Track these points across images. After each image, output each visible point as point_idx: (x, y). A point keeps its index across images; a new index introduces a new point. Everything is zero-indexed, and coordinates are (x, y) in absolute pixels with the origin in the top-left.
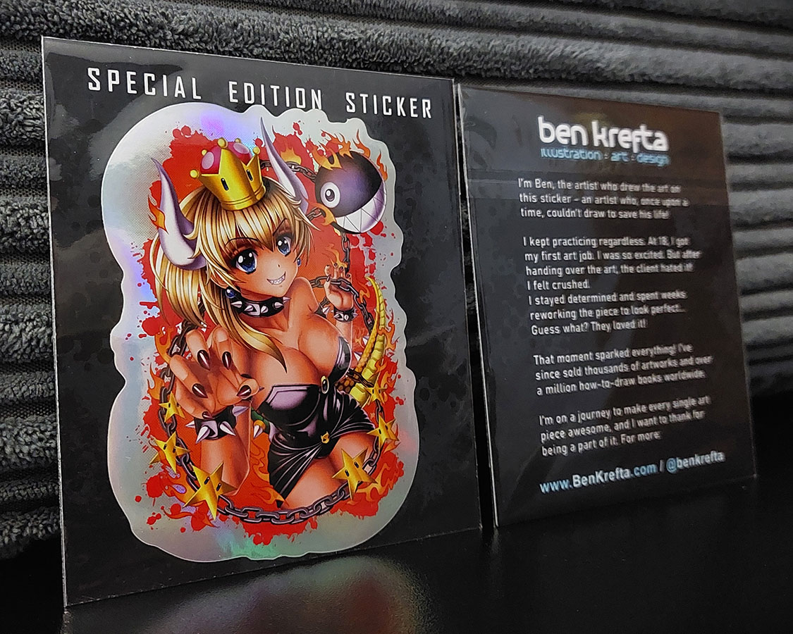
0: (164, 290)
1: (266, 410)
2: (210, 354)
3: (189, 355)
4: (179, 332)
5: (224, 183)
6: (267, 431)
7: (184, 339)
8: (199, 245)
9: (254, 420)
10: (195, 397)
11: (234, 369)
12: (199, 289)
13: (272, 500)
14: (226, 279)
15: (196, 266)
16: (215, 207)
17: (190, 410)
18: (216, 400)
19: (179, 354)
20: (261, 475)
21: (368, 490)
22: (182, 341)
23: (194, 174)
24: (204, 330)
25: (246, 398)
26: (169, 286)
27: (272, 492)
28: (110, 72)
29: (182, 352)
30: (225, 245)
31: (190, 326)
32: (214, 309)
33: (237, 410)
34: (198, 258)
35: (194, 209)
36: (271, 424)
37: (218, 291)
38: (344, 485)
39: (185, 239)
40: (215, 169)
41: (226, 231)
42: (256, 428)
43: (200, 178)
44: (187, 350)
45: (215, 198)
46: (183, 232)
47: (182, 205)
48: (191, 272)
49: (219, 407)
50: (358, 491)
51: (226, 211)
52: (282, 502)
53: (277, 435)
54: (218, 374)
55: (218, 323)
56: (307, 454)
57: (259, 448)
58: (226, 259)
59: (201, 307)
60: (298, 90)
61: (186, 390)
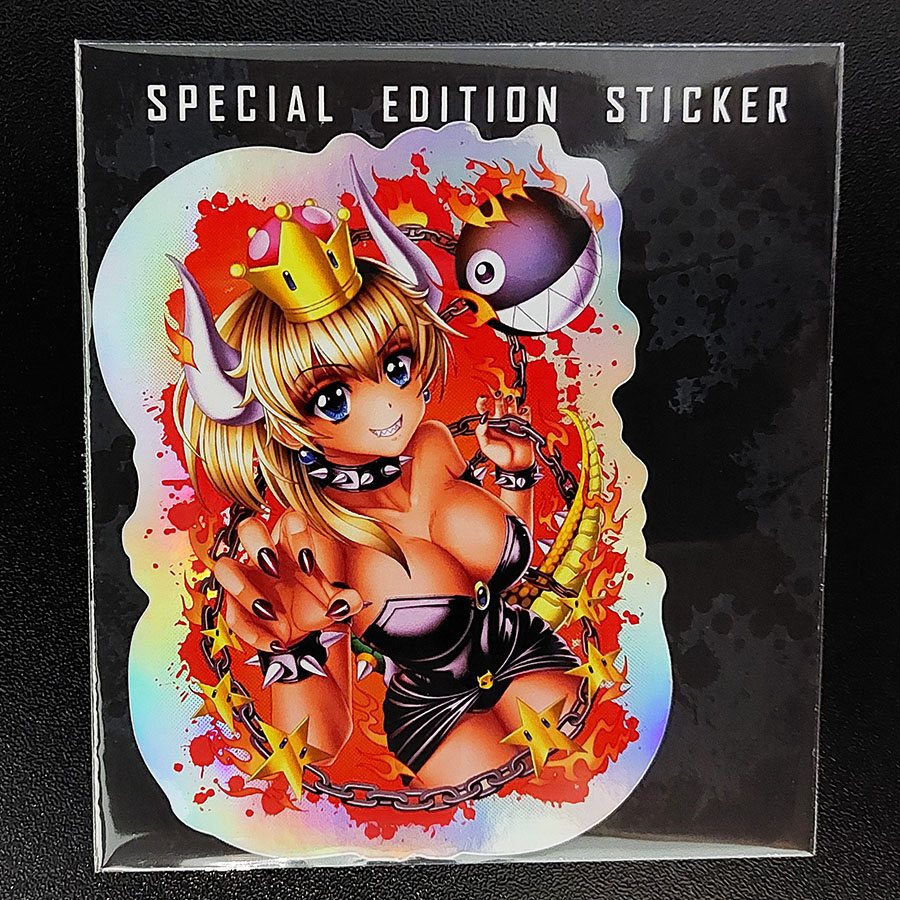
0: (198, 461)
1: (378, 638)
2: (279, 554)
3: (245, 556)
4: (227, 522)
5: (288, 278)
6: (380, 668)
7: (235, 534)
8: (251, 385)
9: (357, 652)
10: (256, 620)
11: (319, 576)
12: (255, 454)
13: (394, 774)
14: (299, 436)
15: (247, 419)
16: (275, 320)
17: (251, 639)
18: (291, 623)
19: (228, 555)
20: (372, 736)
21: (568, 763)
22: (231, 536)
23: (237, 270)
24: (266, 517)
25: (342, 619)
26: (207, 454)
27: (393, 762)
28: (183, 89)
29: (233, 553)
30: (294, 381)
31: (243, 512)
32: (281, 484)
33: (327, 639)
34: (250, 407)
35: (239, 329)
36: (388, 660)
37: (286, 454)
38: (523, 756)
39: (228, 378)
40: (272, 258)
41: (295, 357)
42: (362, 666)
43: (247, 275)
44: (240, 549)
45: (275, 307)
46: (223, 366)
47: (221, 324)
48: (240, 429)
49: (297, 634)
50: (550, 764)
51: (295, 324)
52: (411, 778)
53: (397, 676)
54: (292, 583)
55: (288, 505)
56: (453, 706)
57: (367, 695)
58: (297, 403)
59: (260, 484)
60: (511, 90)
61: (242, 609)
